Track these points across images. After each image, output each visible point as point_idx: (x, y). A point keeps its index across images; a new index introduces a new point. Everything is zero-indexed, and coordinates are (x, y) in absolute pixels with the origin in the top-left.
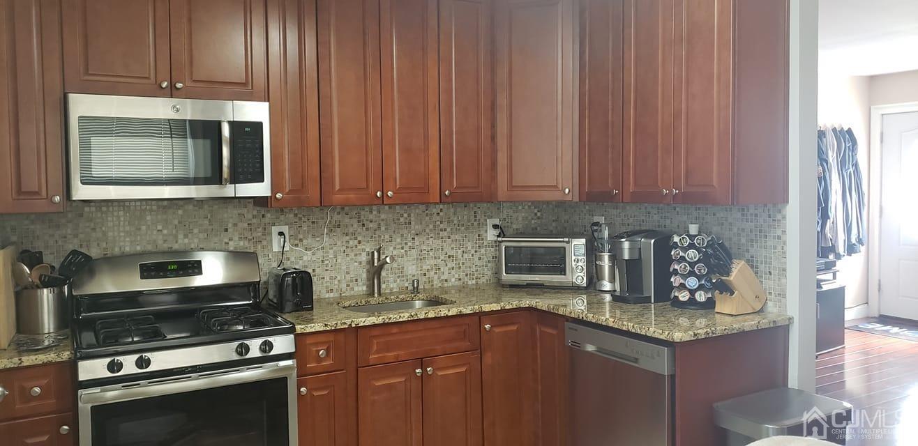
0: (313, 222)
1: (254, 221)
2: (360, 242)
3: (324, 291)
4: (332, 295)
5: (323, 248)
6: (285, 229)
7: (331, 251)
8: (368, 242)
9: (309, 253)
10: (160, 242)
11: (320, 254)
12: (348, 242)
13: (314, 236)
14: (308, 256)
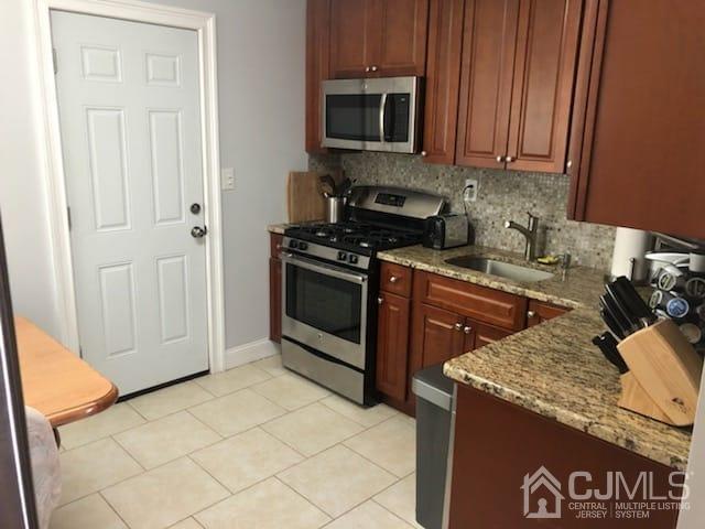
0: (497, 180)
1: (456, 173)
2: (535, 205)
3: (499, 243)
4: (505, 248)
5: (502, 205)
6: (474, 183)
7: (509, 210)
8: (542, 207)
9: (492, 207)
10: (402, 180)
11: (499, 209)
12: (524, 203)
13: (496, 192)
14: (490, 210)
